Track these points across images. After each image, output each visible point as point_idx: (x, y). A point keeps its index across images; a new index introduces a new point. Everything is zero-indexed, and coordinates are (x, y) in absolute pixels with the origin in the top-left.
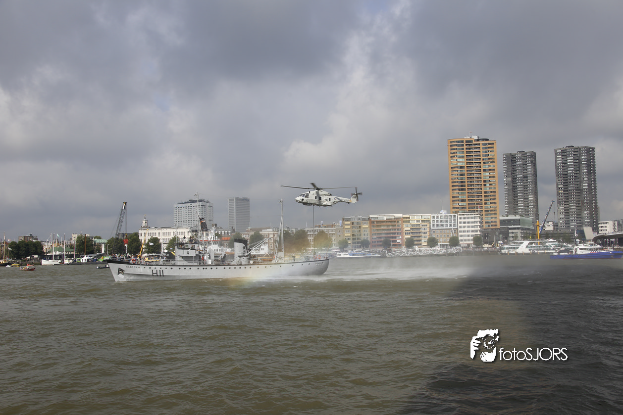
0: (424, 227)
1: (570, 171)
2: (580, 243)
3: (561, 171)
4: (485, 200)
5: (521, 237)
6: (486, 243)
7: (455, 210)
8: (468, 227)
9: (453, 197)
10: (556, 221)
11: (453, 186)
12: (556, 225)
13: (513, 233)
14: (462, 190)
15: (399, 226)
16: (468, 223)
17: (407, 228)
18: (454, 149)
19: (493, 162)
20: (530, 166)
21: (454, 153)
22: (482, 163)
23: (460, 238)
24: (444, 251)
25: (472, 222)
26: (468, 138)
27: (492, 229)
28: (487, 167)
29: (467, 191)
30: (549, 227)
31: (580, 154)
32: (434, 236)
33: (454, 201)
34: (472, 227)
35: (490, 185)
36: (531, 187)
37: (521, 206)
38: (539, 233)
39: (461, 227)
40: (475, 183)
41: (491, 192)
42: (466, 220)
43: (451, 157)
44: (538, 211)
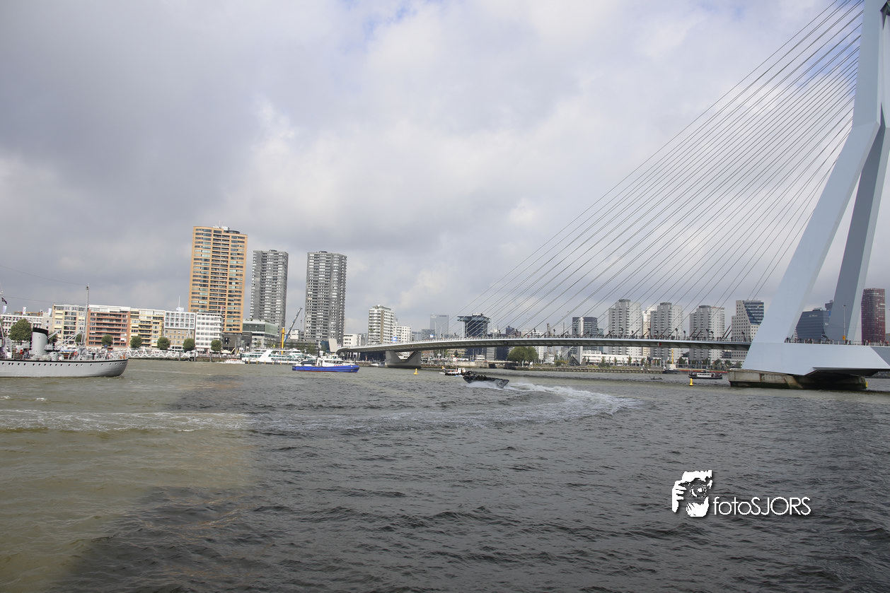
0: (155, 325)
1: (322, 278)
2: (324, 355)
3: (312, 276)
4: (229, 300)
5: (265, 344)
6: (225, 348)
7: (194, 308)
8: (207, 329)
9: (193, 293)
10: (302, 330)
11: (194, 280)
12: (301, 334)
13: (256, 339)
14: (204, 286)
15: (125, 321)
16: (208, 324)
17: (134, 323)
18: (200, 238)
19: (243, 259)
20: (281, 268)
21: (199, 243)
22: (229, 258)
23: (196, 341)
24: (177, 355)
25: (212, 324)
26: (217, 228)
27: (234, 333)
28: (234, 263)
29: (209, 288)
30: (295, 337)
31: (333, 261)
32: (166, 336)
33: (193, 297)
34: (211, 329)
35: (236, 283)
36: (280, 290)
37: (267, 310)
38: (283, 341)
39: (199, 329)
40: (220, 280)
41: (236, 291)
42: (206, 321)
43: (196, 247)
44: (284, 318)
